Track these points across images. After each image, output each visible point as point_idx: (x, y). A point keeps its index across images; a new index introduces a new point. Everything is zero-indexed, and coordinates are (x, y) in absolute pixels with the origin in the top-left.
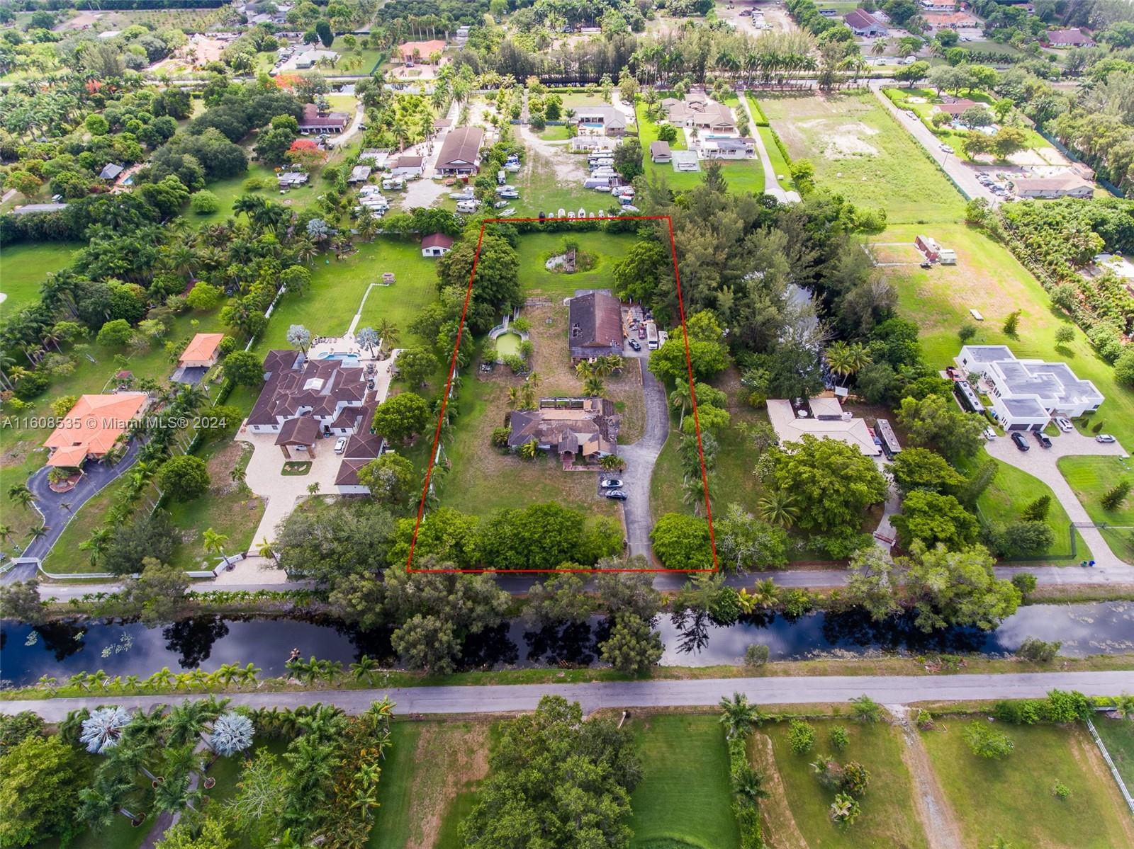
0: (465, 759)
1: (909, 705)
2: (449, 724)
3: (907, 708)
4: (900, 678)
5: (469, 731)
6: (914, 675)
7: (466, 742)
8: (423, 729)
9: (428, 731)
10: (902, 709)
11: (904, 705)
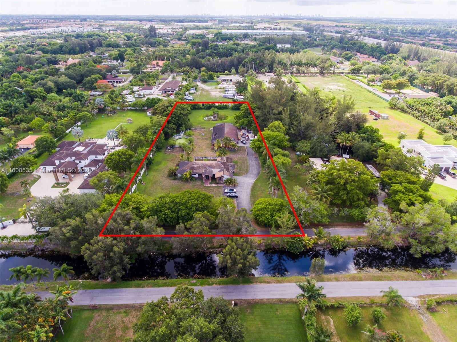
0: (121, 333)
1: (418, 297)
2: (115, 311)
3: (417, 299)
4: (409, 282)
5: (127, 315)
6: (417, 280)
7: (123, 322)
8: (96, 314)
9: (99, 316)
10: (414, 299)
11: (415, 297)
